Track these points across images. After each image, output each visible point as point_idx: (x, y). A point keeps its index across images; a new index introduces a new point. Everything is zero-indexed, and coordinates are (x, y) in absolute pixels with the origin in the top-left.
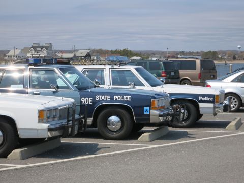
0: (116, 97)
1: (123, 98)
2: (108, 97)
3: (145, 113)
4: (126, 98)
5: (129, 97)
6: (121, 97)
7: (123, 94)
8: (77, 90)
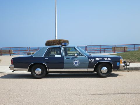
0: (104, 59)
1: (108, 59)
2: (101, 59)
3: (117, 65)
4: (109, 59)
6: (107, 59)
7: (107, 57)
8: (86, 56)
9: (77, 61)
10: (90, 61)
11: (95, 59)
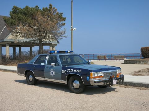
1: (78, 71)
2: (72, 70)
3: (87, 80)
4: (79, 71)
5: (80, 70)
7: (78, 69)
8: (62, 66)
9: (53, 71)
10: (63, 71)
11: (67, 70)
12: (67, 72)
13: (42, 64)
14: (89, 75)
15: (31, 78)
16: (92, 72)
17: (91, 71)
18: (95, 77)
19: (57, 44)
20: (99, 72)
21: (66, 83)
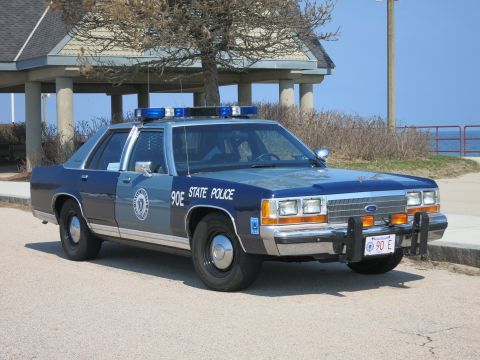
1: (222, 195)
3: (252, 232)
4: (228, 194)
5: (231, 192)
6: (220, 192)
8: (176, 174)
10: (174, 196)
11: (187, 192)
12: (187, 201)
13: (113, 167)
14: (256, 209)
15: (76, 230)
16: (270, 197)
17: (267, 194)
18: (283, 221)
19: (324, 71)
20: (301, 198)
21: (188, 248)
